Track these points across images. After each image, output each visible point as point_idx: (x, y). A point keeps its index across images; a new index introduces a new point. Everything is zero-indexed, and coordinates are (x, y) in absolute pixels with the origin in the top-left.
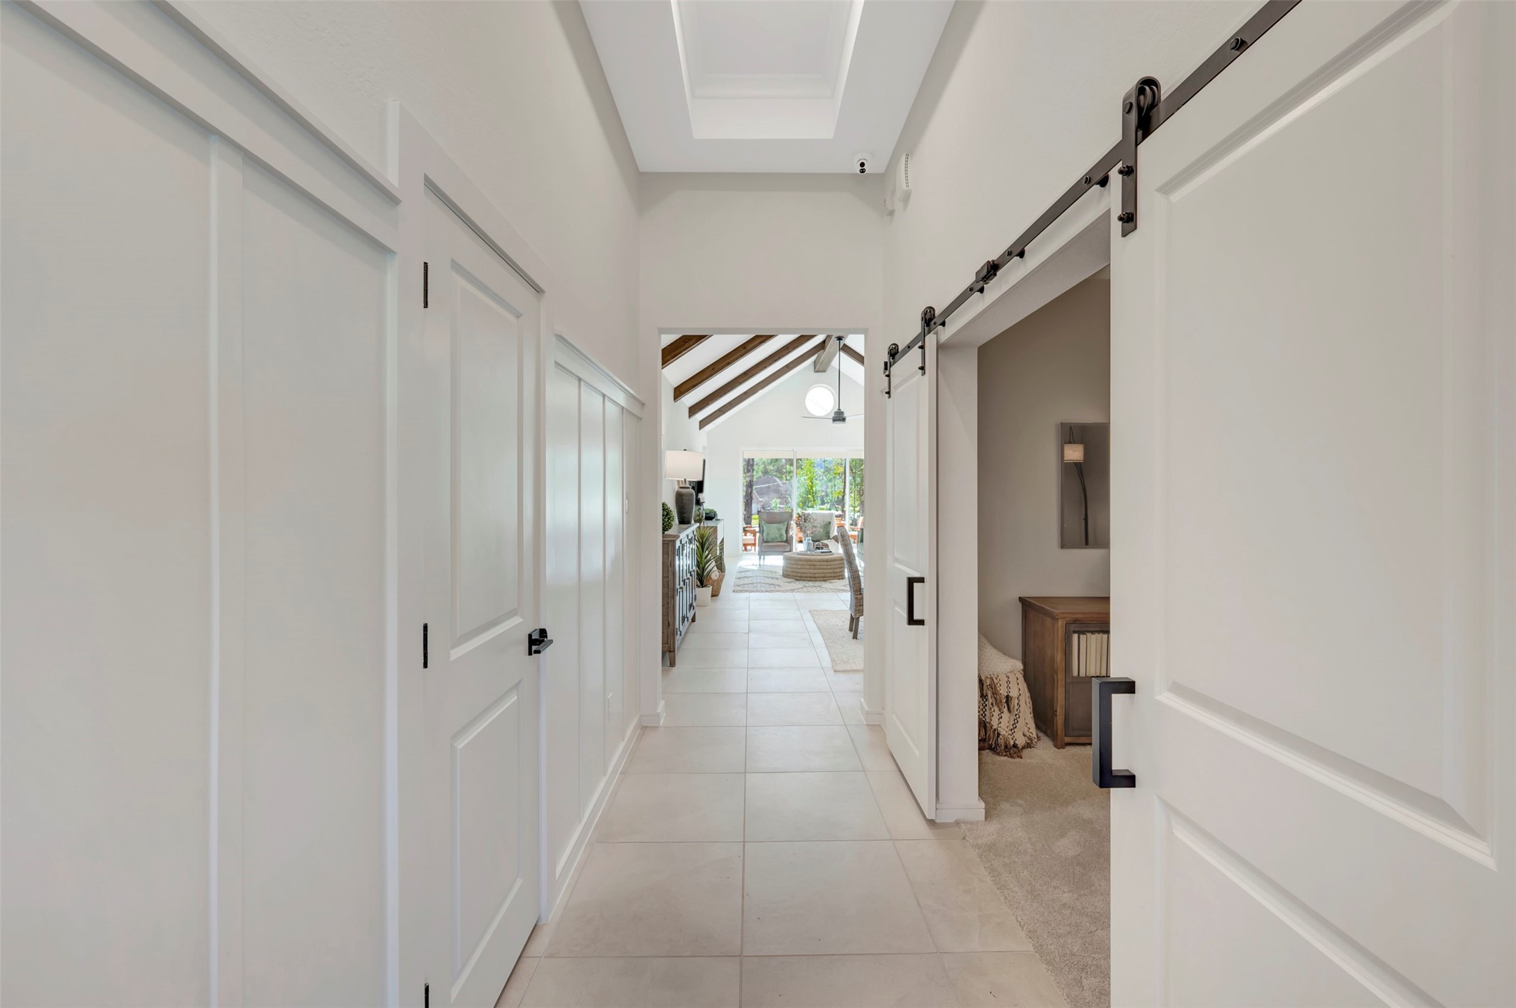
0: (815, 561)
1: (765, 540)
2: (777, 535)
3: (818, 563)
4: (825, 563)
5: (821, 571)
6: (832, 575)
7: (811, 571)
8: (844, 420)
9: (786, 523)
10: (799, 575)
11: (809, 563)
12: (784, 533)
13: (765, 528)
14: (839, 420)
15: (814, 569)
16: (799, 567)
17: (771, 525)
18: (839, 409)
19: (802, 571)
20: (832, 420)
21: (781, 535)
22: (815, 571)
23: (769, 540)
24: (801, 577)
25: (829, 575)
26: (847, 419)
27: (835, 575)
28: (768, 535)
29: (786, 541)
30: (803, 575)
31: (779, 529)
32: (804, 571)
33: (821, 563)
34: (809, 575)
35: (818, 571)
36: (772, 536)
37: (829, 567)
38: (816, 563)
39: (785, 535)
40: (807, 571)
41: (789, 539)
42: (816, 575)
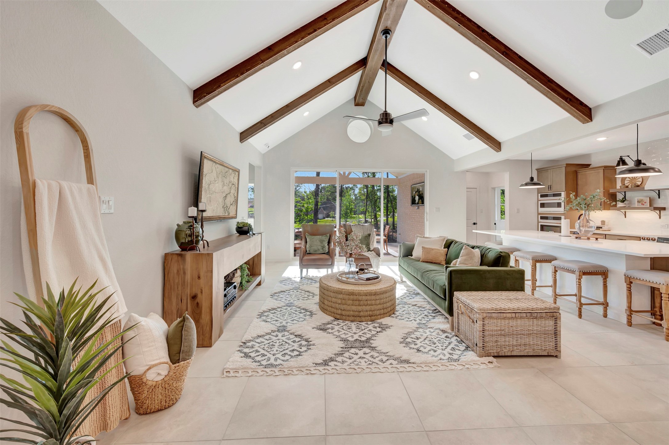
0: (359, 294)
1: (308, 252)
2: (320, 247)
3: (364, 298)
4: (373, 297)
5: (368, 308)
6: (382, 311)
7: (354, 308)
8: (391, 122)
9: (328, 235)
10: (339, 312)
11: (352, 297)
12: (326, 245)
13: (308, 240)
14: (386, 122)
15: (359, 305)
16: (339, 301)
17: (313, 237)
18: (386, 111)
19: (343, 307)
20: (377, 123)
21: (323, 247)
22: (360, 308)
23: (311, 252)
24: (341, 315)
25: (378, 312)
26: (394, 120)
27: (386, 311)
28: (310, 247)
29: (328, 253)
30: (344, 313)
31: (322, 241)
32: (345, 307)
33: (368, 297)
34: (352, 313)
35: (364, 308)
36: (315, 248)
37: (378, 302)
38: (360, 298)
39: (327, 247)
40: (348, 308)
41: (330, 251)
42: (362, 314)
